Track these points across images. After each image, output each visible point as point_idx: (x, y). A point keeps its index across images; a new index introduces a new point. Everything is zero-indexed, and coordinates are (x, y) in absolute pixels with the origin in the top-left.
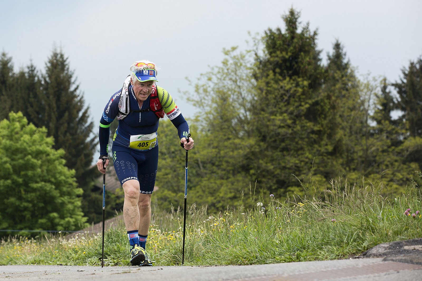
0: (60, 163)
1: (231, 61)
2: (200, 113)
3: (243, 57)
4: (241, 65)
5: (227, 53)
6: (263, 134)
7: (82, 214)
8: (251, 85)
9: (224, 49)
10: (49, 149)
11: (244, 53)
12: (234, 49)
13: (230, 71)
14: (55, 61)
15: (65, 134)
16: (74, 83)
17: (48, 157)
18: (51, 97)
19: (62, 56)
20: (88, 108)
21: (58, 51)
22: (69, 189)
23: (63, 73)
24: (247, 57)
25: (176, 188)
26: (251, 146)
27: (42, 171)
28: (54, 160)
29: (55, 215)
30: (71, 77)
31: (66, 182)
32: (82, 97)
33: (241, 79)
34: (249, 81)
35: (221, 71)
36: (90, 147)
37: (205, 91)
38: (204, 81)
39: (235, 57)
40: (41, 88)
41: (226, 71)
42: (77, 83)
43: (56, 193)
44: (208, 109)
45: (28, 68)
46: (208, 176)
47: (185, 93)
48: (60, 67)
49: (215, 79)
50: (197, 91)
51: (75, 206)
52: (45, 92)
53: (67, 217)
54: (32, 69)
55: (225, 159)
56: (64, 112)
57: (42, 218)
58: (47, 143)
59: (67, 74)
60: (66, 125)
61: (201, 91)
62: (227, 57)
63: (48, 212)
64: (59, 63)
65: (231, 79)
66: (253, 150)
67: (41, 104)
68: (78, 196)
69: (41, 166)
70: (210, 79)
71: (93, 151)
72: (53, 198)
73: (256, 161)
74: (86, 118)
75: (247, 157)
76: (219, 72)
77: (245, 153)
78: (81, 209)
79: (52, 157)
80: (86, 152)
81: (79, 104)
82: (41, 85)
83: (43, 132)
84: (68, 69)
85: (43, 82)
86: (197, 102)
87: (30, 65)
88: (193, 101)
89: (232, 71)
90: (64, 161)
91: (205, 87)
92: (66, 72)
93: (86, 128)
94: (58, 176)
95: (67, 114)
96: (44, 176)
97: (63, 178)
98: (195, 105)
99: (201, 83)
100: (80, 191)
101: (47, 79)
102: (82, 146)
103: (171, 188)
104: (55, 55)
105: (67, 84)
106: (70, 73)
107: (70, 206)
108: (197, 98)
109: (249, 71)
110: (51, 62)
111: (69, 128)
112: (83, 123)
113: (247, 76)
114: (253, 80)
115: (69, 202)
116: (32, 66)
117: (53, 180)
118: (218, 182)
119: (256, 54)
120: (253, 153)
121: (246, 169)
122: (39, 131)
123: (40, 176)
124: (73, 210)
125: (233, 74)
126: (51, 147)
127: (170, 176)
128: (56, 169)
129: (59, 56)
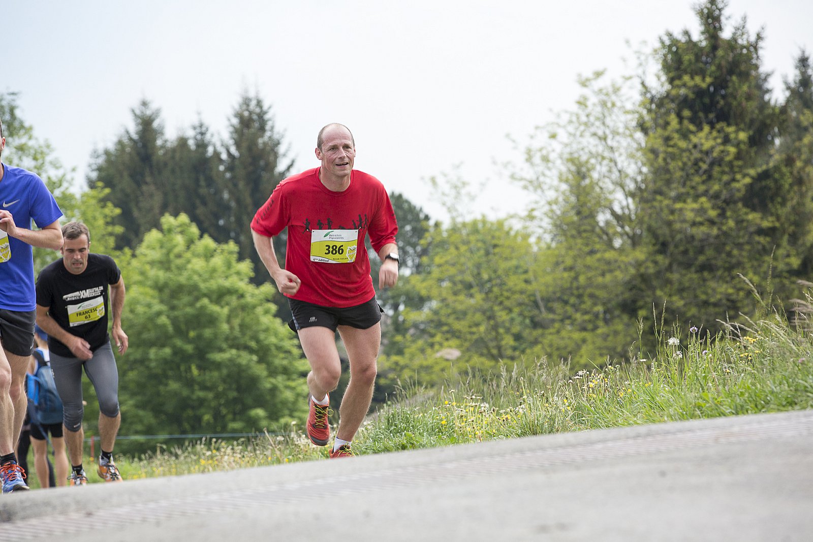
0: (267, 312)
1: (593, 100)
2: (536, 202)
3: (616, 90)
4: (614, 105)
5: (584, 83)
6: (661, 239)
8: (635, 145)
9: (579, 75)
10: (243, 285)
11: (619, 81)
12: (598, 74)
13: (592, 119)
14: (246, 114)
16: (285, 156)
17: (243, 301)
18: (241, 185)
19: (259, 103)
21: (252, 94)
22: (285, 362)
23: (262, 136)
24: (624, 91)
25: (495, 352)
26: (638, 264)
27: (232, 328)
28: (254, 307)
29: (260, 412)
30: (278, 143)
31: (279, 348)
33: (615, 133)
34: (631, 136)
35: (574, 119)
37: (546, 159)
38: (542, 139)
39: (601, 90)
40: (222, 168)
41: (584, 119)
43: (260, 370)
44: (551, 195)
45: (195, 128)
46: (557, 325)
47: (506, 165)
48: (257, 125)
49: (563, 136)
50: (529, 159)
52: (228, 175)
53: (283, 416)
54: (201, 129)
55: (589, 291)
57: (234, 420)
58: (238, 273)
59: (270, 138)
61: (537, 159)
62: (586, 91)
63: (246, 408)
64: (255, 117)
65: (595, 134)
66: (642, 270)
67: (222, 199)
69: (229, 320)
70: (553, 136)
72: (254, 381)
73: (649, 293)
75: (630, 286)
76: (571, 122)
77: (627, 278)
79: (249, 299)
82: (221, 161)
83: (231, 253)
84: (272, 128)
85: (224, 156)
86: (531, 182)
87: (197, 123)
88: (522, 179)
89: (598, 119)
90: (273, 307)
91: (544, 152)
92: (268, 134)
94: (262, 336)
96: (235, 338)
97: (273, 340)
98: (525, 188)
99: (536, 144)
101: (233, 150)
103: (485, 351)
104: (246, 102)
105: (271, 158)
106: (276, 136)
107: (288, 395)
108: (529, 173)
109: (629, 117)
110: (239, 116)
113: (627, 128)
114: (639, 135)
115: (287, 387)
116: (201, 126)
117: (253, 344)
118: (577, 336)
119: (643, 84)
120: (644, 278)
121: (630, 309)
122: (223, 251)
123: (227, 339)
124: (295, 402)
125: (598, 123)
126: (247, 280)
127: (482, 328)
128: (258, 322)
129: (253, 104)
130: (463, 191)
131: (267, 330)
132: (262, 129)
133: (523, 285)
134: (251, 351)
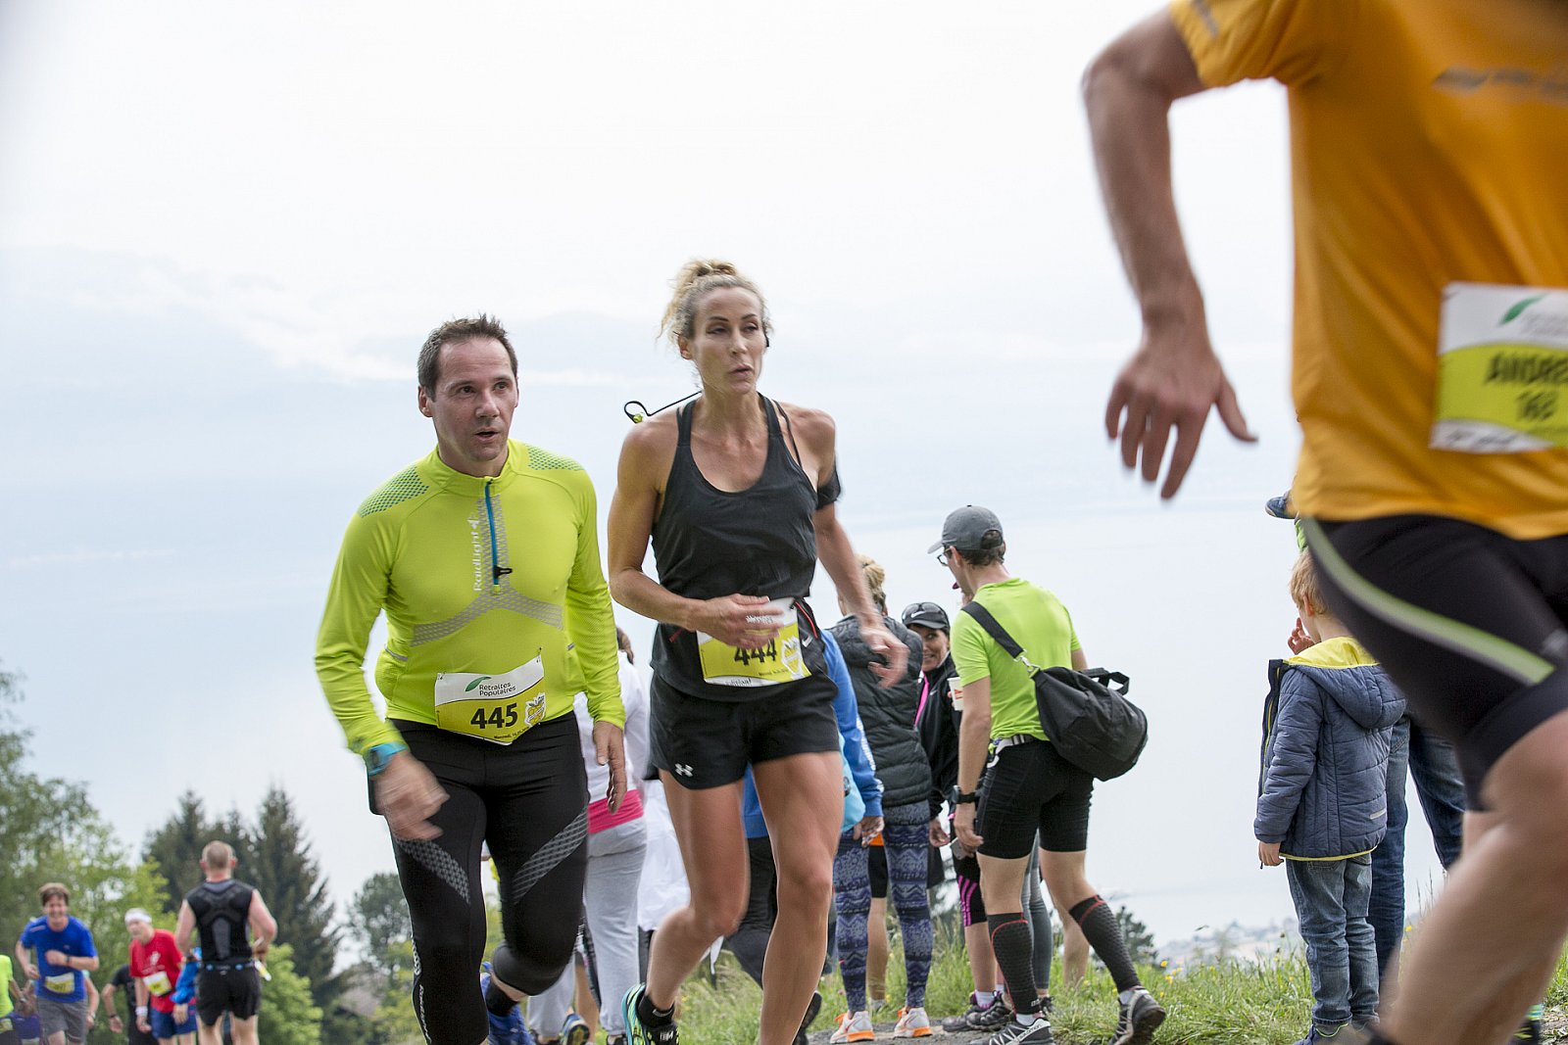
131: (284, 984)
132: (285, 817)
134: (271, 1000)
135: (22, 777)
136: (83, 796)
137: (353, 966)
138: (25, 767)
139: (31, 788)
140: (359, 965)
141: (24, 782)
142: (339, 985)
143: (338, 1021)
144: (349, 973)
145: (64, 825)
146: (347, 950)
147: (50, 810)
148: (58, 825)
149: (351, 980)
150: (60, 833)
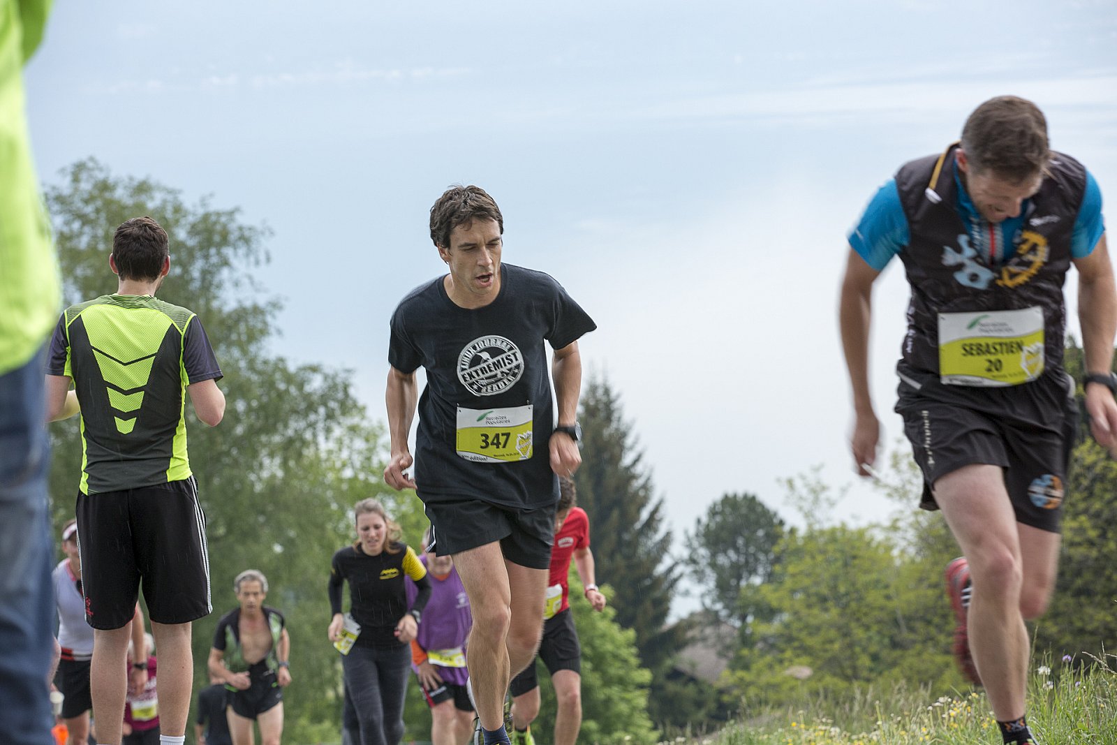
2: (901, 512)
7: (649, 724)
14: (592, 403)
15: (612, 556)
16: (631, 448)
19: (607, 392)
20: (661, 503)
21: (599, 381)
22: (621, 672)
23: (608, 427)
25: (849, 672)
30: (625, 436)
31: (616, 657)
32: (648, 479)
36: (665, 585)
42: (638, 448)
46: (918, 647)
48: (602, 415)
51: (634, 709)
53: (616, 730)
56: (610, 509)
59: (617, 430)
60: (613, 537)
64: (601, 406)
68: (641, 686)
71: (671, 592)
74: (654, 524)
78: (645, 715)
80: (657, 594)
81: (642, 493)
84: (619, 419)
86: (896, 490)
88: (886, 486)
90: (612, 613)
92: (614, 425)
93: (656, 544)
94: (597, 642)
95: (615, 514)
97: (609, 647)
98: (890, 495)
100: (645, 676)
102: (647, 582)
103: (838, 671)
104: (594, 389)
105: (616, 450)
106: (623, 428)
107: (623, 708)
110: (585, 404)
111: (620, 543)
112: (650, 533)
115: (623, 699)
117: (588, 651)
118: (940, 659)
124: (630, 716)
127: (837, 646)
128: (594, 627)
129: (600, 392)
130: (823, 496)
131: (603, 636)
132: (608, 418)
133: (881, 602)
135: (265, 362)
136: (346, 388)
137: (692, 614)
138: (271, 348)
139: (278, 376)
140: (700, 614)
141: (269, 369)
142: (675, 639)
143: (672, 687)
144: (687, 624)
145: (320, 425)
146: (687, 593)
147: (303, 406)
148: (312, 425)
149: (690, 634)
150: (315, 436)
